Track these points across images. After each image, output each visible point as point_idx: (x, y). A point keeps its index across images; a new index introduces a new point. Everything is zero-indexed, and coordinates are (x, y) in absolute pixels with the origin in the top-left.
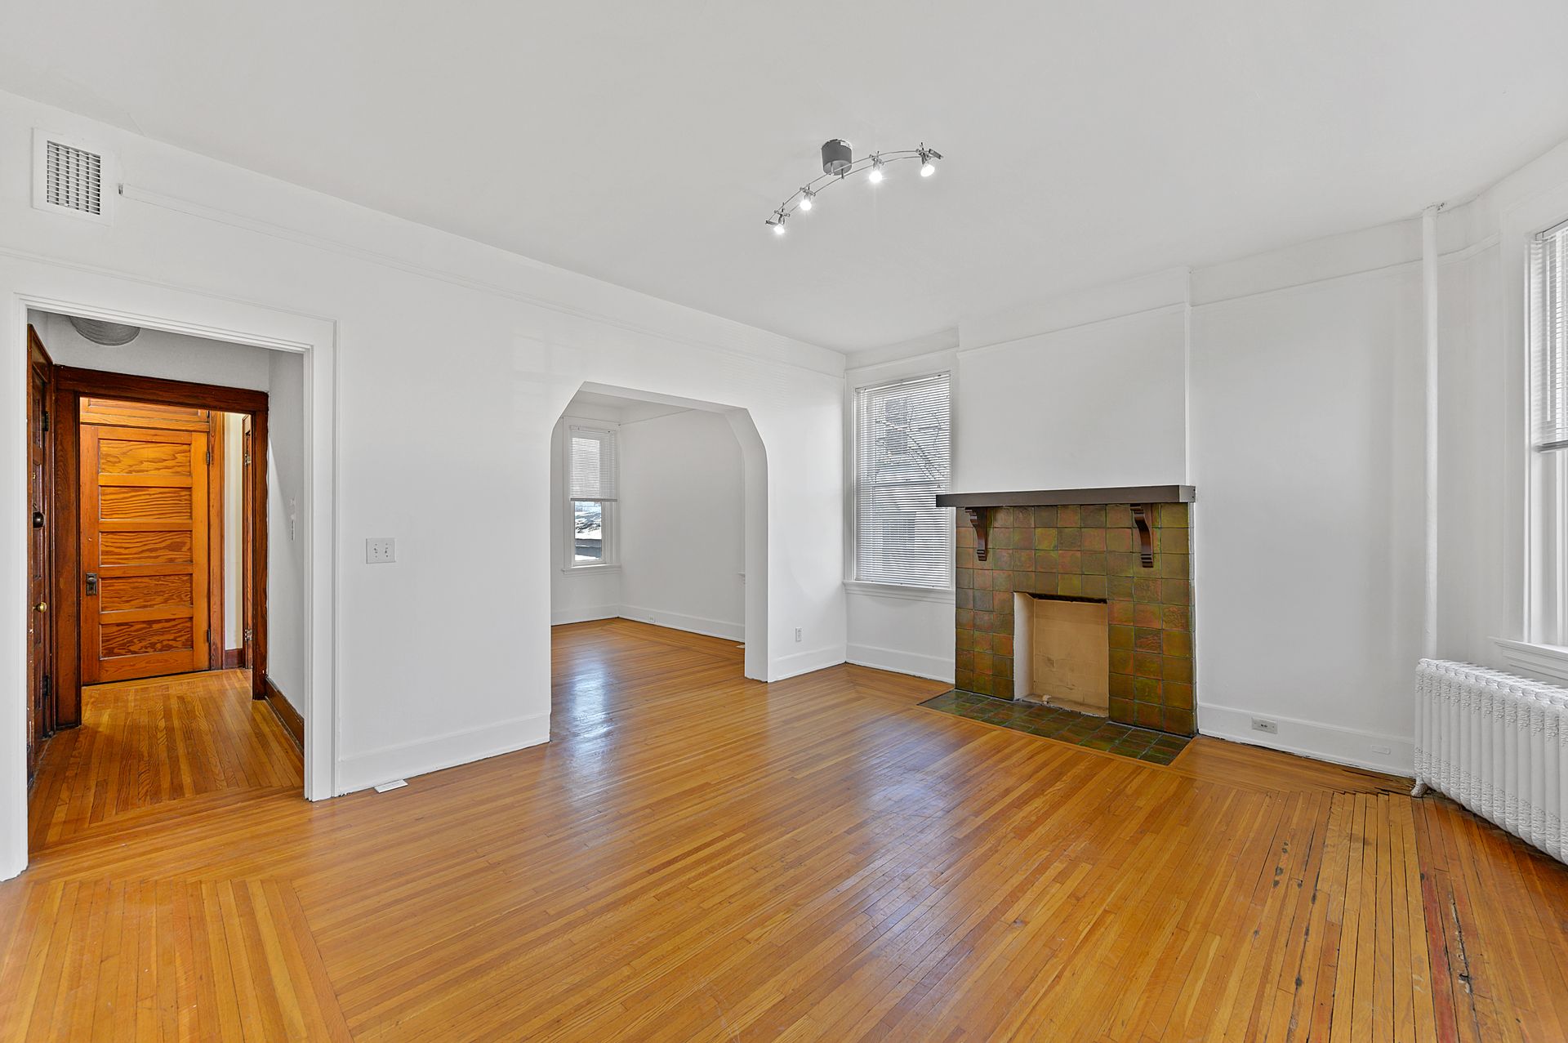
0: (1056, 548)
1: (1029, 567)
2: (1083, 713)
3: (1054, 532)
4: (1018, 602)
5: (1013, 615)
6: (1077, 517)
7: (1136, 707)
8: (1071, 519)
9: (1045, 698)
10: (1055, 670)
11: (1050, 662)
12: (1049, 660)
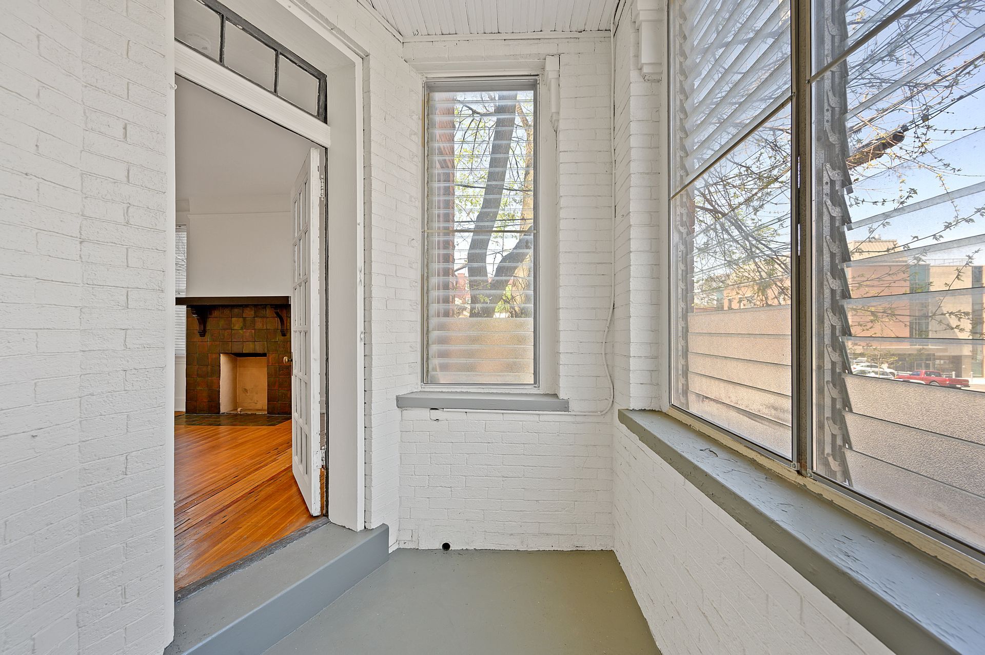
0: (242, 329)
1: (228, 339)
2: (257, 413)
3: (241, 319)
4: (223, 359)
5: (220, 366)
6: (253, 313)
7: (279, 405)
8: (249, 313)
9: (239, 410)
10: (248, 394)
11: (246, 391)
12: (245, 389)
